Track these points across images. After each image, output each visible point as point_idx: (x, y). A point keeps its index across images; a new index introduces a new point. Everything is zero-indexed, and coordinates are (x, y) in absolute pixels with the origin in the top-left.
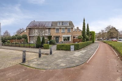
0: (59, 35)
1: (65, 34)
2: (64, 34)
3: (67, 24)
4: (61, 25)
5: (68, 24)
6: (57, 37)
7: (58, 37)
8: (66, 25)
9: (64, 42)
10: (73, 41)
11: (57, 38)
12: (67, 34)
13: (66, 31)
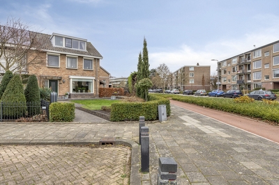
0: (59, 75)
1: (78, 74)
2: (74, 72)
3: (81, 48)
4: (64, 46)
5: (85, 46)
6: (51, 81)
7: (56, 81)
8: (79, 49)
9: (75, 96)
10: (98, 93)
11: (53, 83)
12: (83, 75)
13: (80, 65)
